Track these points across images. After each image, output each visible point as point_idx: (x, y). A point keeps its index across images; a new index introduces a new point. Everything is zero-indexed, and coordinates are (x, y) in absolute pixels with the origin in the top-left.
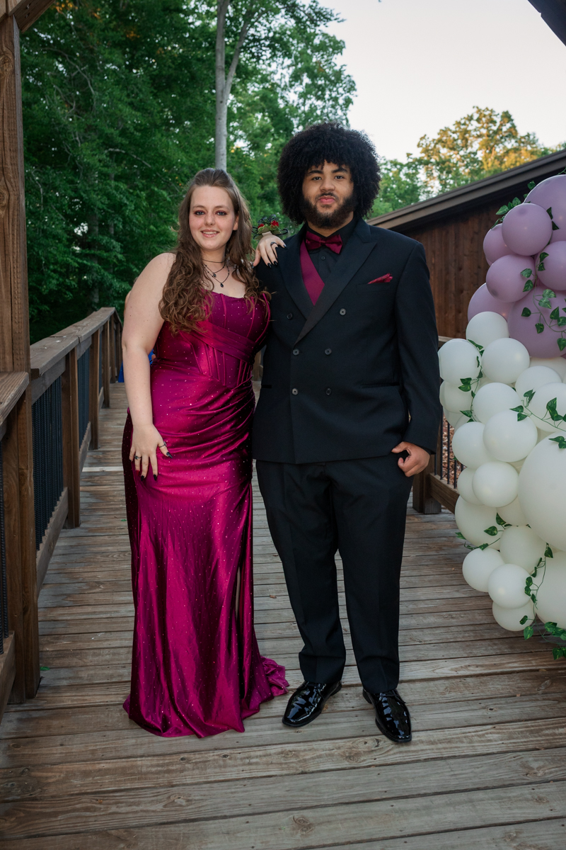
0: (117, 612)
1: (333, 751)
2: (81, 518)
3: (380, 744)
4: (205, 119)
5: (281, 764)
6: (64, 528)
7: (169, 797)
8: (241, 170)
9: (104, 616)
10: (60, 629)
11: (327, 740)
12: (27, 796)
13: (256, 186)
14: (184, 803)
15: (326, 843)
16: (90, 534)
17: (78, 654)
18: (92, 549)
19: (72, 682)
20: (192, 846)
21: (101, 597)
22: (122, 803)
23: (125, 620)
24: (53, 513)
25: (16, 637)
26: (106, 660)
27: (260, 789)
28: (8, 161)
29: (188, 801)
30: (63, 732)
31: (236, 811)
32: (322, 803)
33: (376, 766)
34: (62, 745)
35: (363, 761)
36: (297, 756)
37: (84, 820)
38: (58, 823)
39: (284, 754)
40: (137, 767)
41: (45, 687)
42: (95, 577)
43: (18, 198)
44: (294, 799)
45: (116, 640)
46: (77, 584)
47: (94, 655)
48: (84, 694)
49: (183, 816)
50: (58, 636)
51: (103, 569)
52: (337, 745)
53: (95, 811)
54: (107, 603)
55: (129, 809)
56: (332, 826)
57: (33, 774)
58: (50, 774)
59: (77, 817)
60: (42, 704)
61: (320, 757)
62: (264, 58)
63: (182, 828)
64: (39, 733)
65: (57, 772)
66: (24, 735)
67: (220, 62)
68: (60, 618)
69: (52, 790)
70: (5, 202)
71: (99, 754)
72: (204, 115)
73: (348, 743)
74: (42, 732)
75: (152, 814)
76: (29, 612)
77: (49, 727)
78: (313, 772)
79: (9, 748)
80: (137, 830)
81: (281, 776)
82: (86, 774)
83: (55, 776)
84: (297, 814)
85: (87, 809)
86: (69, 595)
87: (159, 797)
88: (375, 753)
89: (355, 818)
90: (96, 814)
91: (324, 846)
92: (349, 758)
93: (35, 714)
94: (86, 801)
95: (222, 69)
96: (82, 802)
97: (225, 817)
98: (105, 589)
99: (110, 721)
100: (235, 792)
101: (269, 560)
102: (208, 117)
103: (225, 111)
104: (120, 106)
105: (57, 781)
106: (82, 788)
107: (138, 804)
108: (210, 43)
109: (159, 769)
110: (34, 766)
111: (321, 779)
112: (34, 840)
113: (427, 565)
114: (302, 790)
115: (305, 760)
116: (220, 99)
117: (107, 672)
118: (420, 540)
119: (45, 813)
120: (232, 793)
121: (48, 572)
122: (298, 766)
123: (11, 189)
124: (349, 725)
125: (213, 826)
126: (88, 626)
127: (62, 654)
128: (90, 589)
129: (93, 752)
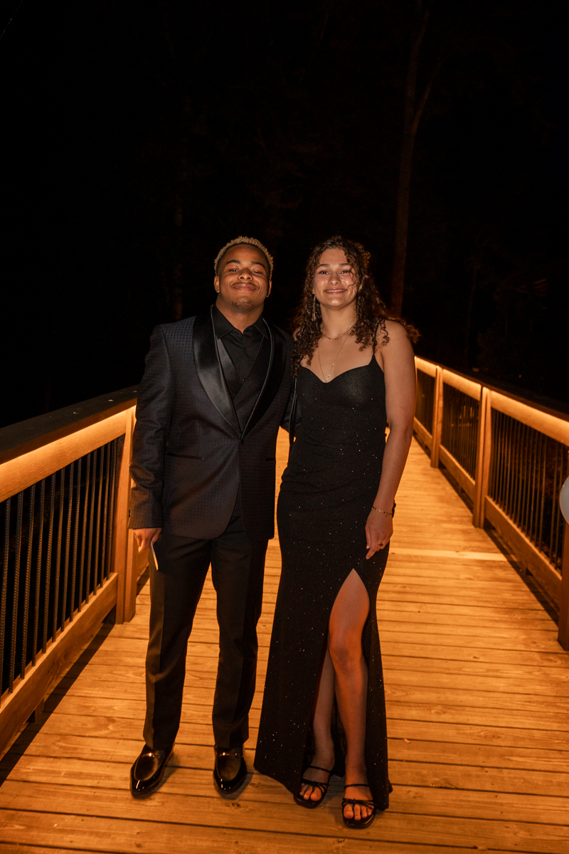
0: (109, 777)
9: (89, 782)
10: (24, 798)
16: (137, 635)
21: (102, 747)
23: (112, 794)
42: (110, 708)
45: (84, 833)
46: (83, 718)
50: (14, 813)
51: (124, 696)
54: (104, 758)
67: (410, 92)
68: (32, 778)
86: (64, 736)
95: (412, 103)
98: (113, 732)
113: (560, 751)
118: (558, 700)
126: (61, 799)
128: (95, 729)
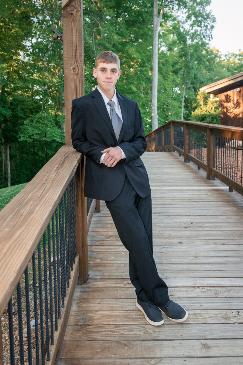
0: (118, 249)
1: (217, 315)
2: (101, 209)
3: (240, 313)
4: (149, 38)
5: (194, 319)
6: (94, 213)
7: (146, 329)
8: (164, 60)
9: (113, 250)
10: (95, 255)
11: (215, 310)
12: (86, 323)
13: (170, 67)
14: (152, 332)
15: (217, 356)
16: (105, 216)
17: (103, 266)
18: (106, 222)
19: (101, 277)
20: (157, 351)
21: (112, 242)
22: (126, 330)
23: (122, 252)
24: (91, 206)
25: (80, 257)
26: (115, 269)
27: (185, 329)
28: (78, 54)
29: (154, 331)
30: (99, 298)
31: (175, 338)
32: (214, 338)
33: (238, 323)
34: (99, 303)
35: (232, 320)
36: (201, 316)
37: (110, 335)
38: (99, 336)
39: (195, 315)
40: (131, 315)
41: (91, 278)
42: (108, 234)
43: (82, 70)
44: (201, 335)
45: (119, 260)
46: (101, 236)
47: (110, 266)
48: (107, 282)
49: (152, 338)
50: (95, 258)
51: (111, 231)
52: (219, 312)
53: (114, 332)
54: (114, 245)
55: (129, 333)
56: (219, 348)
57: (88, 314)
58: (95, 315)
59: (107, 334)
60: (90, 285)
61: (212, 317)
62: (175, 9)
63: (152, 343)
64: (89, 298)
65: (98, 314)
66: (83, 298)
67: (155, 12)
68: (95, 250)
69: (96, 322)
70: (76, 72)
71: (115, 309)
72: (148, 36)
73: (224, 312)
74: (91, 297)
75: (139, 336)
76: (84, 247)
77: (93, 296)
78: (209, 324)
79: (77, 303)
80: (132, 342)
81: (194, 324)
82: (110, 316)
83: (97, 316)
84: (203, 342)
85: (111, 331)
86: (98, 241)
87: (141, 329)
88: (237, 318)
89: (230, 346)
90: (115, 333)
91: (216, 357)
92: (225, 318)
93: (87, 290)
94: (110, 328)
95: (157, 16)
96: (109, 328)
97: (170, 340)
98: (113, 239)
99: (119, 294)
100: (174, 330)
101: (182, 229)
102: (150, 37)
103: (157, 34)
104: (113, 34)
105: (98, 318)
106: (108, 322)
107: (132, 331)
108: (151, 5)
109: (141, 317)
110: (88, 311)
111: (213, 327)
112: (90, 342)
114: (205, 331)
115: (205, 318)
116: (155, 29)
117: (116, 274)
119: (93, 331)
120: (173, 330)
121: (89, 231)
122: (202, 320)
123: (79, 66)
124: (225, 304)
125: (165, 343)
126: (107, 254)
127: (97, 265)
128: (107, 239)
129: (112, 307)
